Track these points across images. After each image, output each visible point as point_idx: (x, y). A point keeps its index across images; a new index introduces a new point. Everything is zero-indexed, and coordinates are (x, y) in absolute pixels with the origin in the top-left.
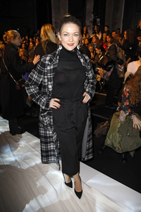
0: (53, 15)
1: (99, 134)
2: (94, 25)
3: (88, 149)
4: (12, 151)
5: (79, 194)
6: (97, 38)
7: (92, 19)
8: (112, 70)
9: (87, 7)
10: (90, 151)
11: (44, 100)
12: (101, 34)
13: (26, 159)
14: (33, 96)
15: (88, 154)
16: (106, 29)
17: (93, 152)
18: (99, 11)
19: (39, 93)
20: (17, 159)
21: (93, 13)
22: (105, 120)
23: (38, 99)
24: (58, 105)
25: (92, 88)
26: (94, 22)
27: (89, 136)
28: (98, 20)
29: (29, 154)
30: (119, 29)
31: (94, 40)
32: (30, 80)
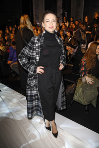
0: (34, 10)
1: (69, 93)
2: (63, 17)
3: (63, 102)
4: (7, 105)
5: (56, 135)
6: (65, 26)
7: (61, 13)
8: (77, 48)
9: (58, 4)
10: (64, 103)
11: (32, 68)
12: (68, 23)
13: (17, 111)
14: (24, 65)
15: (63, 106)
16: (71, 19)
17: (66, 104)
18: (67, 7)
19: (28, 63)
20: (11, 111)
21: (62, 8)
22: (73, 83)
23: (28, 67)
24: (43, 71)
25: (64, 60)
26: (63, 15)
27: (63, 93)
28: (66, 13)
29: (19, 108)
30: (81, 19)
31: (63, 27)
32: (23, 54)
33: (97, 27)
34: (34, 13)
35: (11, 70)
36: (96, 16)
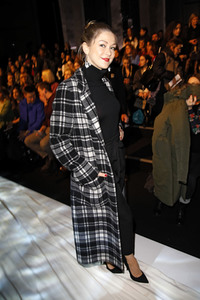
0: (63, 20)
6: (132, 47)
7: (120, 21)
12: (136, 41)
20: (35, 238)
21: (122, 11)
28: (130, 21)
31: (128, 51)
33: (197, 45)
34: (64, 27)
35: (27, 148)
36: (194, 21)
